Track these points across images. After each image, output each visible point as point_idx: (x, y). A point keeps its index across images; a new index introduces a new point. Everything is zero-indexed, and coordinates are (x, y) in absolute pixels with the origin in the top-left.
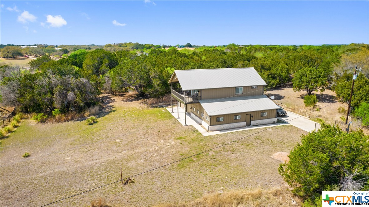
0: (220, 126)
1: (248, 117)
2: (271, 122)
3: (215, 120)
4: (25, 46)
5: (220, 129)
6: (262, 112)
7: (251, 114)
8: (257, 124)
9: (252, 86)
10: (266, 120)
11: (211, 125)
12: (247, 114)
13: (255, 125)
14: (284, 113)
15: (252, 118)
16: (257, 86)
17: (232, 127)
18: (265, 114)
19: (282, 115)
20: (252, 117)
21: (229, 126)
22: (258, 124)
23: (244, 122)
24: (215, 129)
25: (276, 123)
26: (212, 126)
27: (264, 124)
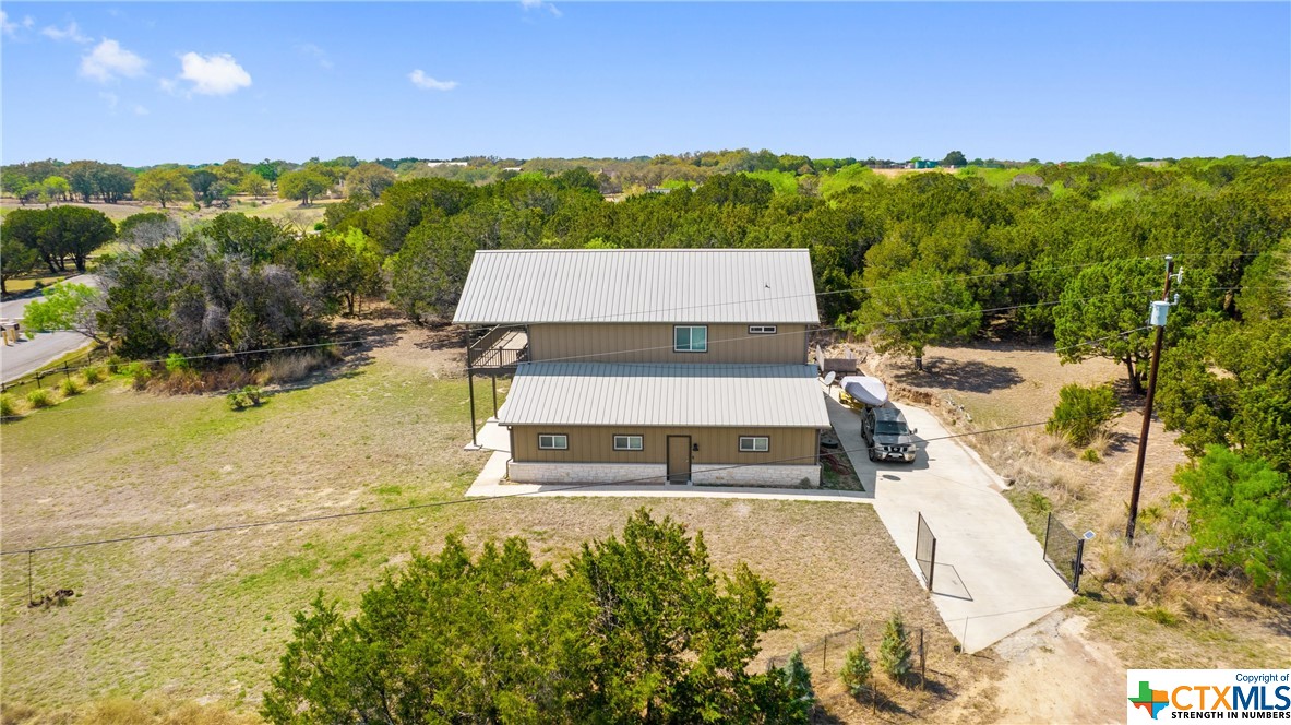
0: (552, 466)
1: (680, 447)
2: (788, 481)
3: (532, 442)
4: (437, 161)
5: (552, 479)
6: (744, 434)
7: (690, 437)
8: (719, 482)
9: (749, 325)
10: (764, 468)
11: (517, 458)
12: (671, 434)
13: (712, 481)
14: (898, 451)
15: (694, 453)
16: (777, 325)
17: (606, 479)
18: (758, 443)
19: (888, 456)
20: (696, 448)
21: (593, 473)
22: (723, 481)
23: (662, 463)
24: (532, 477)
25: (811, 487)
26: (520, 461)
27: (752, 486)
